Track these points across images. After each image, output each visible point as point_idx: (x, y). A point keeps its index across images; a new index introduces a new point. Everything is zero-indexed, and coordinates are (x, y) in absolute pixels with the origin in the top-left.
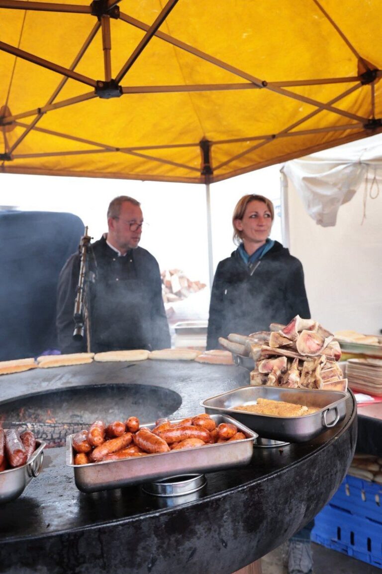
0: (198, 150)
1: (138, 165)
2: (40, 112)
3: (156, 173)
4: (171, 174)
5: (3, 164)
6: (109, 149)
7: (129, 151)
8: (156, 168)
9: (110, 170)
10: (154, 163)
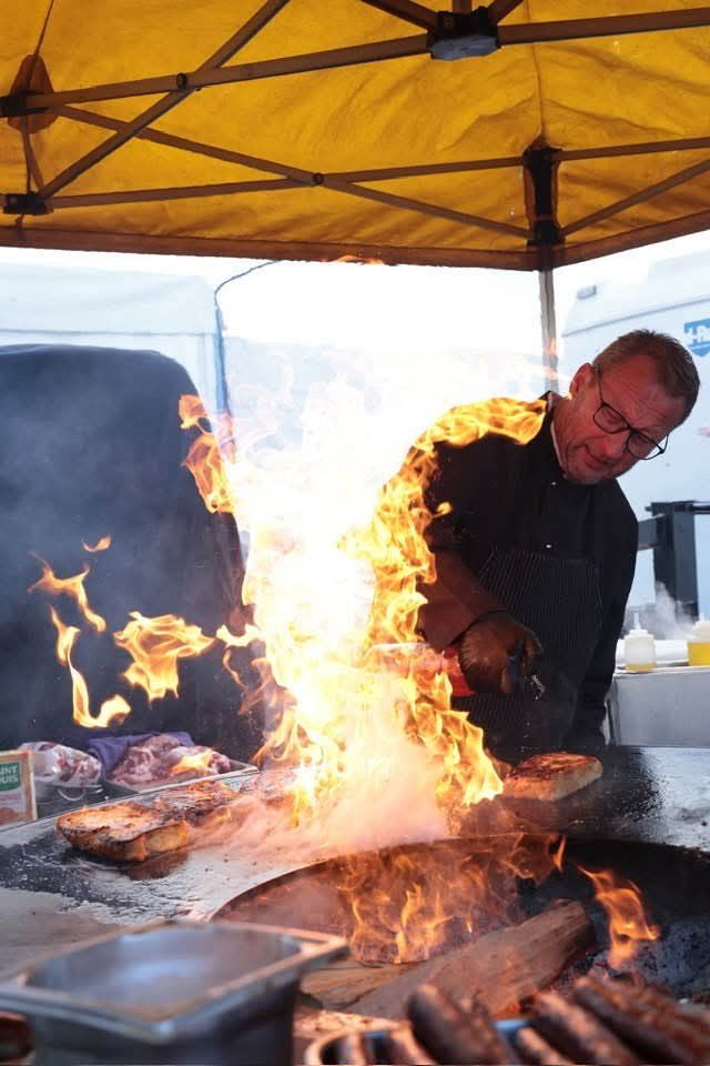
0: (518, 174)
1: (366, 219)
2: (182, 86)
3: (410, 240)
4: (448, 243)
5: (19, 221)
6: (295, 178)
7: (344, 181)
8: (413, 226)
9: (290, 236)
10: (405, 215)
